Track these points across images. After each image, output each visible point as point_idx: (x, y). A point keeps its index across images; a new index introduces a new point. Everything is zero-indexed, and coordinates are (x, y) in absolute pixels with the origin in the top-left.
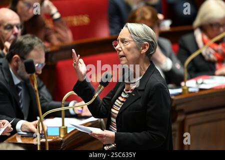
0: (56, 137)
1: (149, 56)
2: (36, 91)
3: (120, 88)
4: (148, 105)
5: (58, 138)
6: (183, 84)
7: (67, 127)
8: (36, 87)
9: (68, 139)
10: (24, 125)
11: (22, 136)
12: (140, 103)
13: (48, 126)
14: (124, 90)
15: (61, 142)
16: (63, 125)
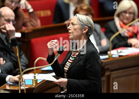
0: (30, 86)
1: (88, 36)
2: (18, 57)
3: (69, 55)
4: (87, 64)
5: (31, 86)
6: (109, 52)
7: (37, 80)
8: (18, 55)
9: (38, 87)
10: (11, 78)
11: (10, 85)
12: (81, 63)
13: (25, 79)
14: (72, 55)
15: (34, 88)
16: (35, 78)
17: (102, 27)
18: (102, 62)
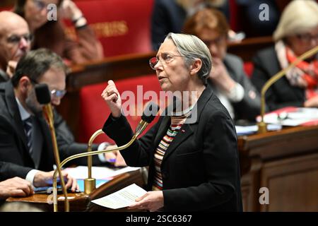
5: (82, 195)
6: (259, 119)
7: (95, 180)
12: (193, 141)
15: (87, 200)
16: (90, 177)
17: (246, 61)
18: (244, 141)
